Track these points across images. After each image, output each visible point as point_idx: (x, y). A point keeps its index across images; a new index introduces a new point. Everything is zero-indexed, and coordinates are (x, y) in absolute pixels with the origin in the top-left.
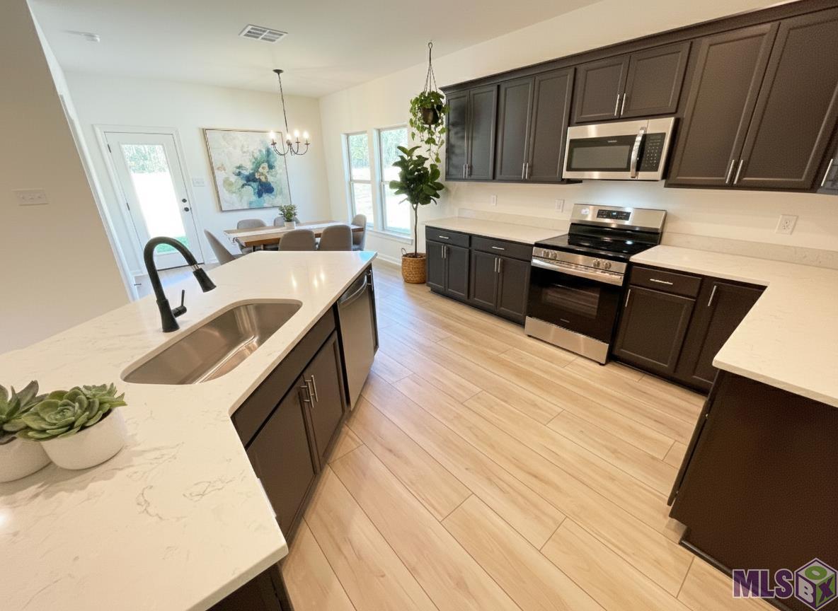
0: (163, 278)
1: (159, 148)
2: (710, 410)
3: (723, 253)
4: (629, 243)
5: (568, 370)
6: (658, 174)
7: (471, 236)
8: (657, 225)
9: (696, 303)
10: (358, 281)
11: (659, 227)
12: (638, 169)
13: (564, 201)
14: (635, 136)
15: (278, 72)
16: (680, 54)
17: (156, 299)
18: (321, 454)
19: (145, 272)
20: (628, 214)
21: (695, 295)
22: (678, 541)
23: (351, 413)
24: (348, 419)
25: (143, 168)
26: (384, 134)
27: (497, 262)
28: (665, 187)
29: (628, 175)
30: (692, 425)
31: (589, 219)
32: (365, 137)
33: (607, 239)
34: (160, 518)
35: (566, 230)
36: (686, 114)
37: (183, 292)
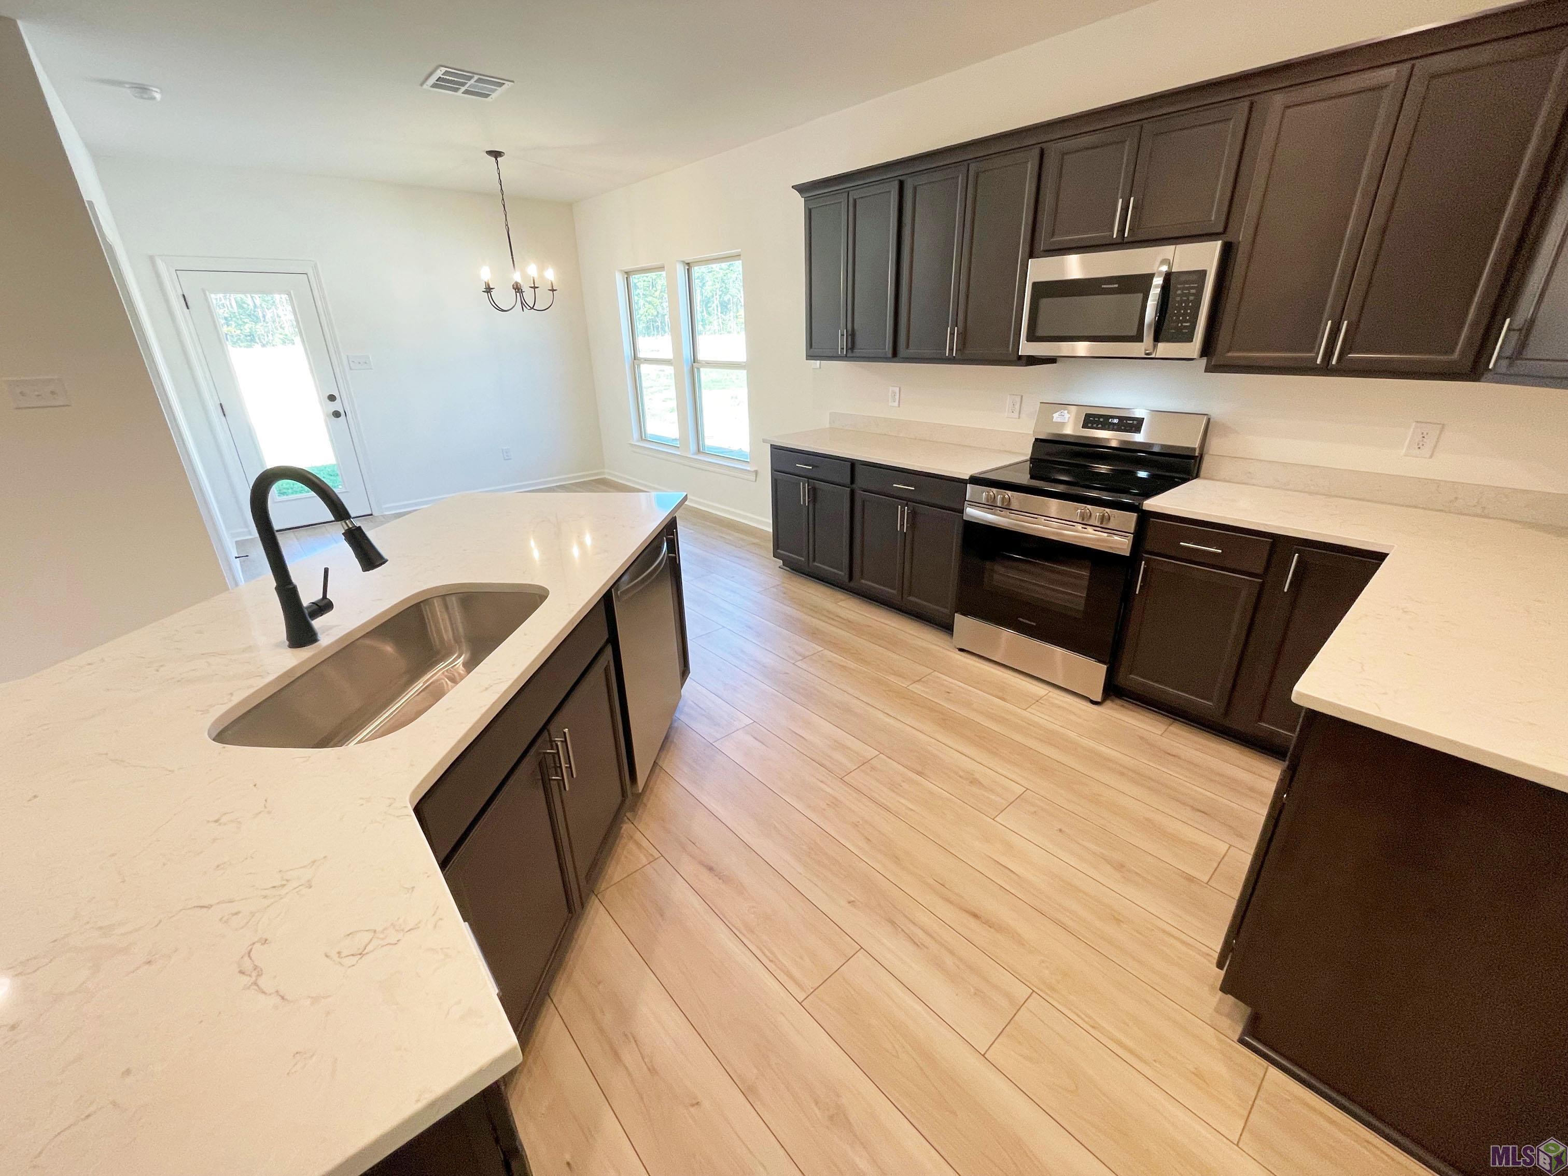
0: (287, 545)
1: (281, 299)
2: (1290, 786)
3: (1310, 493)
4: (1142, 474)
5: (1036, 715)
6: (1194, 347)
7: (853, 464)
8: (1192, 442)
9: (1262, 585)
10: (650, 550)
11: (1196, 444)
12: (1157, 339)
13: (1022, 396)
14: (1150, 277)
15: (496, 154)
16: (1231, 123)
17: (275, 584)
18: (582, 877)
19: (253, 532)
20: (1141, 421)
21: (1259, 570)
22: (1236, 1037)
23: (638, 797)
24: (633, 809)
25: (251, 339)
26: (696, 271)
27: (902, 513)
28: (1207, 370)
29: (1137, 349)
30: (1258, 814)
31: (1069, 430)
32: (661, 279)
33: (1103, 469)
34: (283, 998)
35: (1026, 452)
36: (1243, 236)
37: (326, 571)
